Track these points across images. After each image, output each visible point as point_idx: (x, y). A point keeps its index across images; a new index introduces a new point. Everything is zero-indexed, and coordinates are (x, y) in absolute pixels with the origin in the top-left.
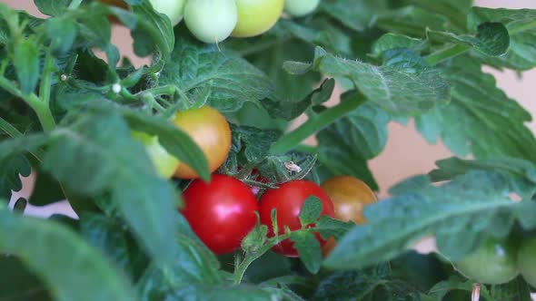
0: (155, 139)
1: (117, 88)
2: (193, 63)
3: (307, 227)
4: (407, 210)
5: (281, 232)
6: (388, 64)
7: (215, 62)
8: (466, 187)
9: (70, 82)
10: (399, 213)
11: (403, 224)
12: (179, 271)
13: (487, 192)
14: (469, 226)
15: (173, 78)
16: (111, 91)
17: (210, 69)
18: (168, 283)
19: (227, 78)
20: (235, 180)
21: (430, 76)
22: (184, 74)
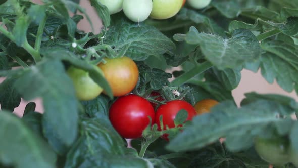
0: (87, 74)
1: (74, 45)
2: (126, 33)
3: (178, 127)
4: (217, 121)
5: (165, 128)
6: (234, 37)
7: (139, 33)
8: (254, 109)
9: (55, 40)
10: (213, 122)
11: (213, 128)
12: (98, 147)
13: (265, 112)
14: (249, 132)
15: (114, 40)
16: (71, 46)
17: (135, 36)
18: (90, 152)
19: (144, 42)
20: (142, 98)
21: (254, 46)
22: (120, 38)
